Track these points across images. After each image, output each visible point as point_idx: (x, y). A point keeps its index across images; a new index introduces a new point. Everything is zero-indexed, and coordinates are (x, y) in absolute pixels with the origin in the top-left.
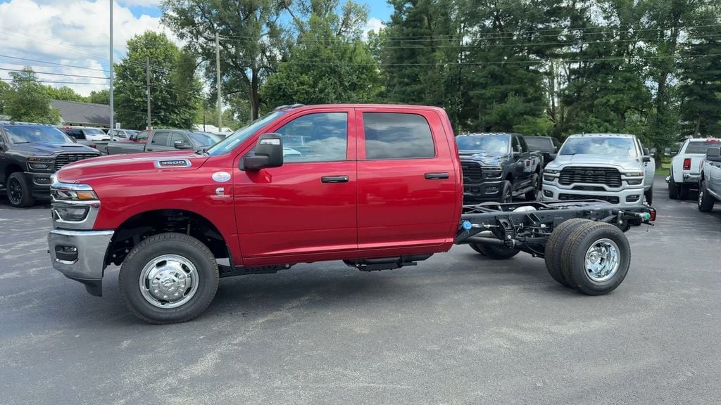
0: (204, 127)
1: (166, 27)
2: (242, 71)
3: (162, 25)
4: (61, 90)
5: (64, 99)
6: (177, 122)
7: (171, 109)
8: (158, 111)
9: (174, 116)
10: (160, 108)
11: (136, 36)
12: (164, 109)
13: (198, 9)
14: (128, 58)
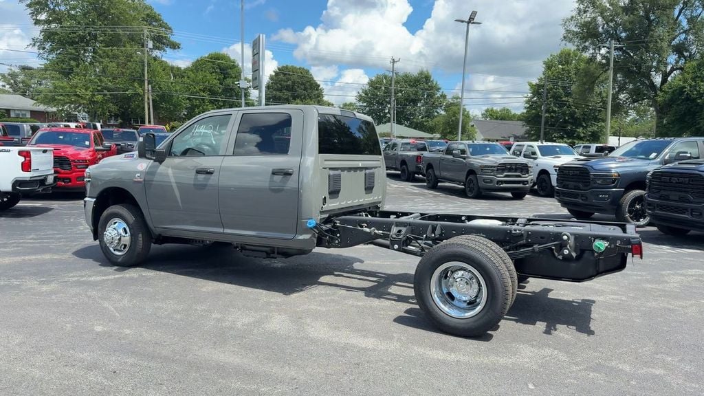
0: (619, 139)
1: (568, 43)
2: (648, 77)
3: (564, 42)
4: (500, 111)
5: (503, 119)
6: (582, 135)
7: (577, 122)
8: (565, 125)
9: (580, 130)
10: (566, 122)
11: (551, 55)
12: (570, 123)
13: (600, 18)
14: (543, 76)
